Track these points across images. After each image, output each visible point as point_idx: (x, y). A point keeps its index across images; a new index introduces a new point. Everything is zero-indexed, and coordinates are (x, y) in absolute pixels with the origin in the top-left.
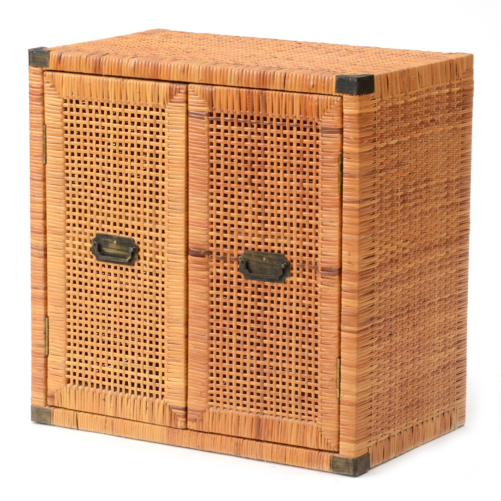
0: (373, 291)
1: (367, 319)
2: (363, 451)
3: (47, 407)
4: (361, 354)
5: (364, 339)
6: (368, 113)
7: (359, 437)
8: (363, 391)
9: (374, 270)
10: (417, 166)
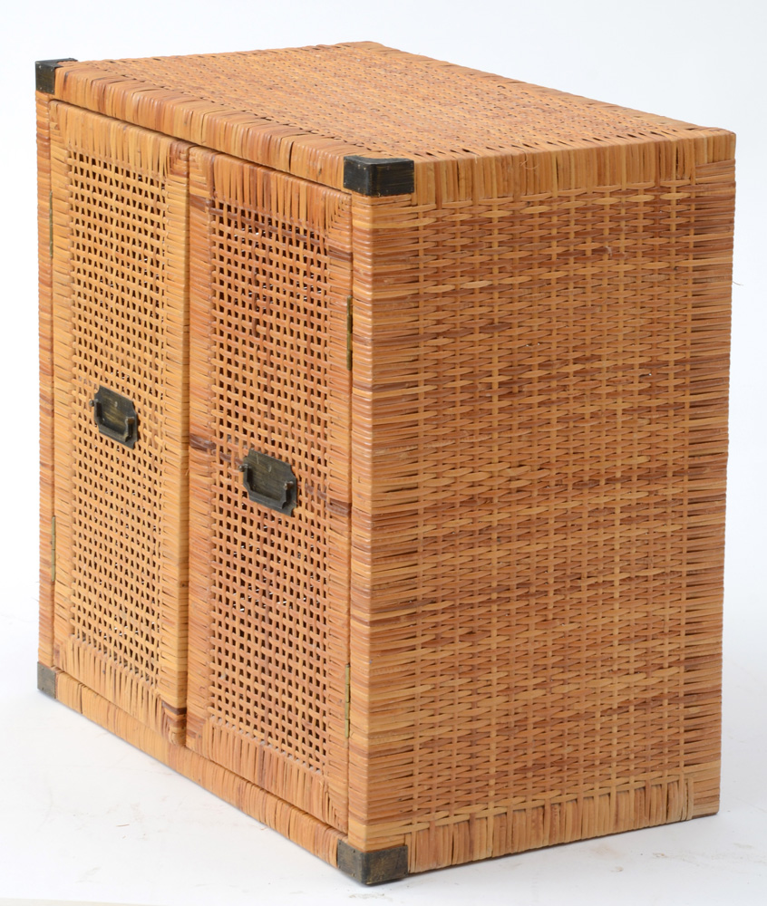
0: (416, 552)
1: (396, 600)
2: (388, 840)
3: (53, 669)
4: (378, 663)
5: (387, 637)
6: (395, 230)
7: (375, 813)
8: (388, 732)
9: (415, 514)
10: (551, 330)
